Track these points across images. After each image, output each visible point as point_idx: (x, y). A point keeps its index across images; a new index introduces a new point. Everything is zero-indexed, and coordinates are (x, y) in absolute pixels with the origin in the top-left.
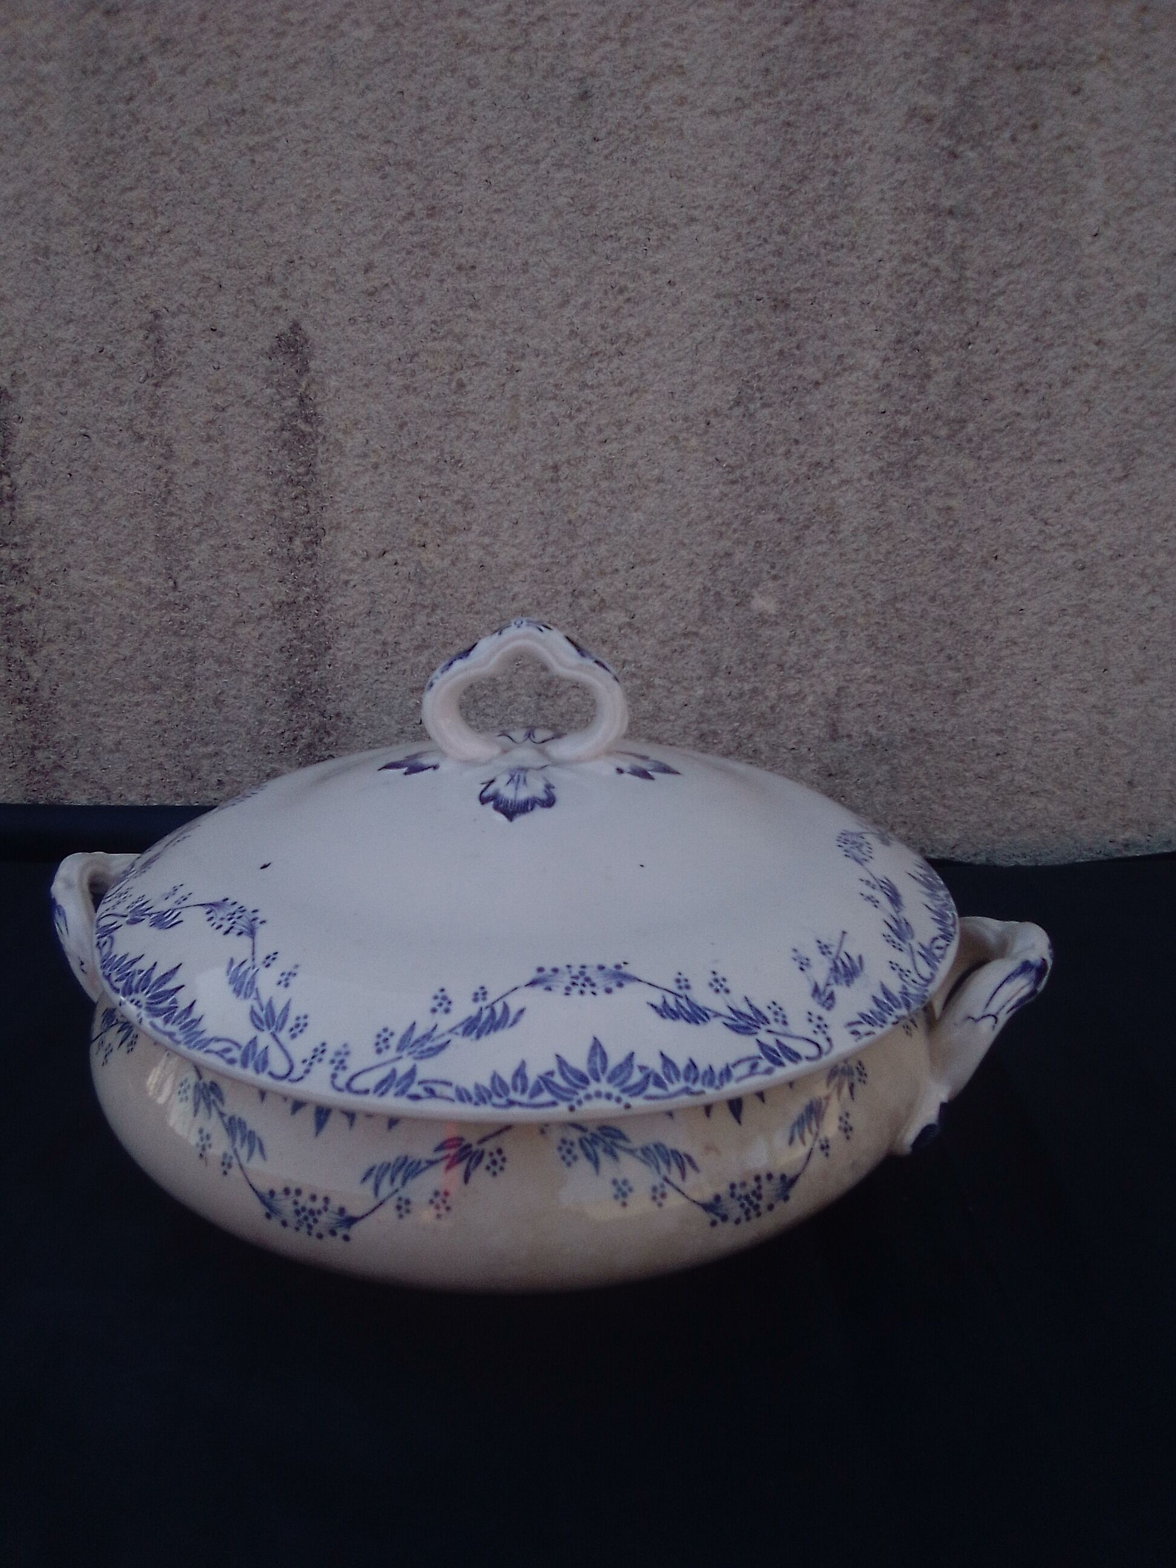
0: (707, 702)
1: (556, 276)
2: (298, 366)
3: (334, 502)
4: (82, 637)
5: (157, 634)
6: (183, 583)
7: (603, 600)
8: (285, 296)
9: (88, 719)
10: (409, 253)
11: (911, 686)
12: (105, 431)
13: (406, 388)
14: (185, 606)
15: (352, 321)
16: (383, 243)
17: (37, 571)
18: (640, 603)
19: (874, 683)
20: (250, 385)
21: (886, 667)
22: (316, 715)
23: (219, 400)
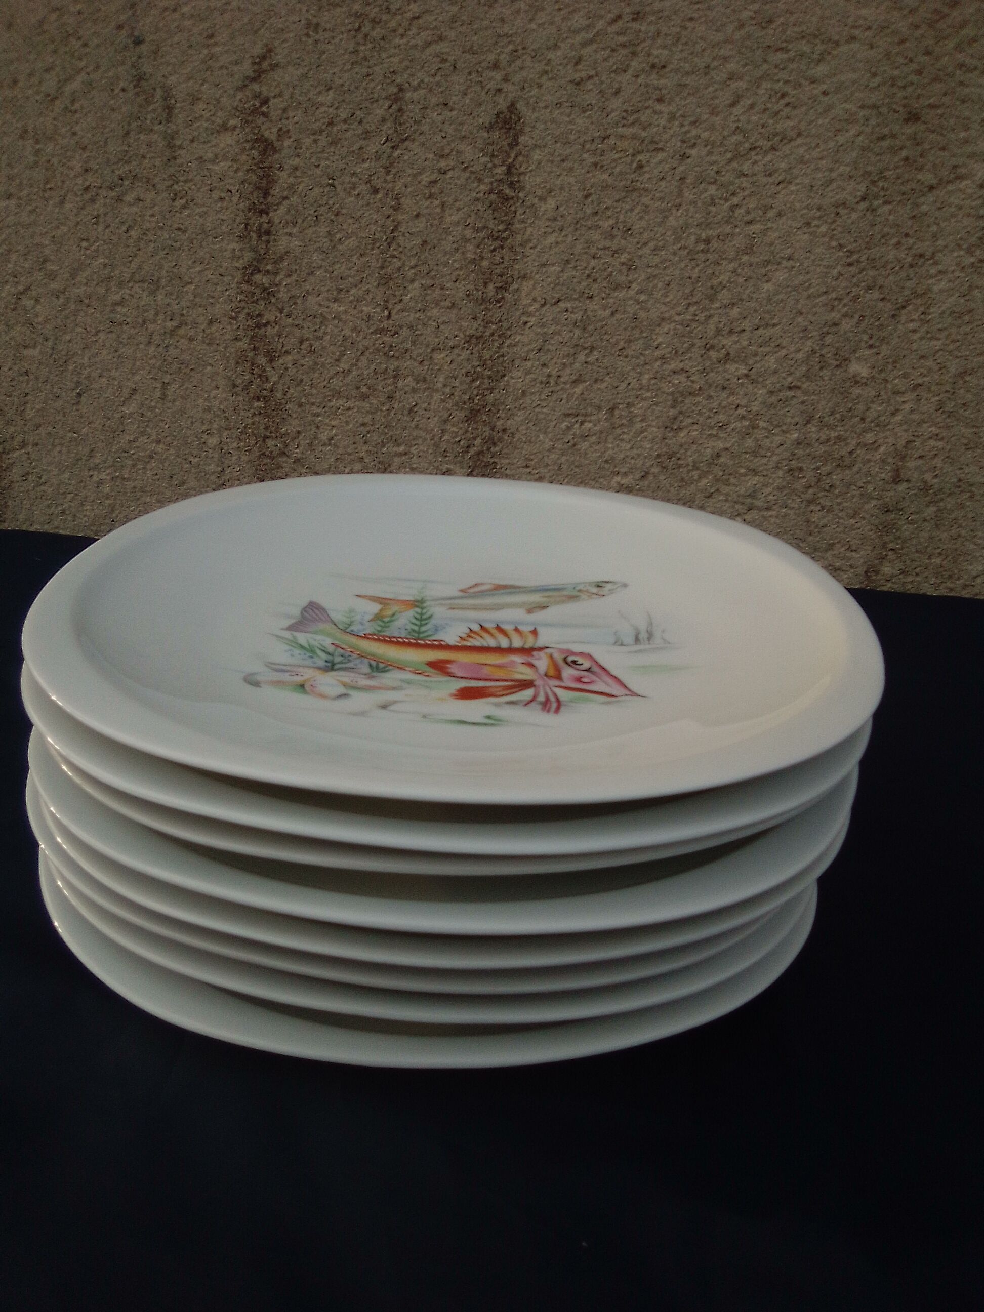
0: (799, 444)
1: (730, 79)
2: (509, 140)
3: (525, 256)
4: (311, 351)
5: (370, 353)
6: (396, 314)
7: (728, 354)
8: (506, 80)
9: (310, 418)
10: (613, 50)
11: (966, 445)
12: (349, 183)
13: (595, 165)
14: (396, 333)
15: (559, 104)
16: (591, 41)
17: (283, 294)
18: (758, 359)
19: (936, 440)
20: (468, 152)
21: (948, 427)
22: (487, 429)
23: (443, 164)
